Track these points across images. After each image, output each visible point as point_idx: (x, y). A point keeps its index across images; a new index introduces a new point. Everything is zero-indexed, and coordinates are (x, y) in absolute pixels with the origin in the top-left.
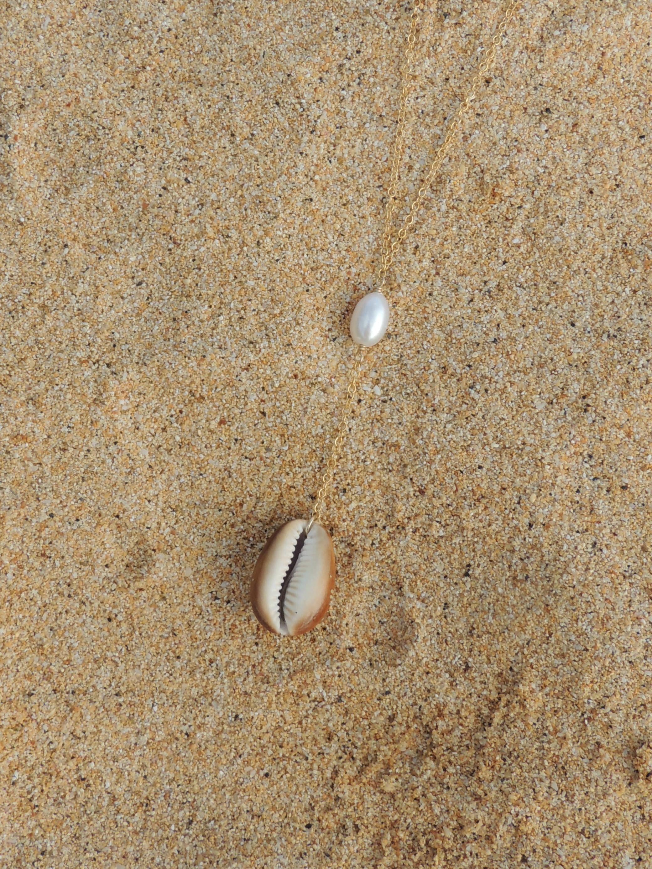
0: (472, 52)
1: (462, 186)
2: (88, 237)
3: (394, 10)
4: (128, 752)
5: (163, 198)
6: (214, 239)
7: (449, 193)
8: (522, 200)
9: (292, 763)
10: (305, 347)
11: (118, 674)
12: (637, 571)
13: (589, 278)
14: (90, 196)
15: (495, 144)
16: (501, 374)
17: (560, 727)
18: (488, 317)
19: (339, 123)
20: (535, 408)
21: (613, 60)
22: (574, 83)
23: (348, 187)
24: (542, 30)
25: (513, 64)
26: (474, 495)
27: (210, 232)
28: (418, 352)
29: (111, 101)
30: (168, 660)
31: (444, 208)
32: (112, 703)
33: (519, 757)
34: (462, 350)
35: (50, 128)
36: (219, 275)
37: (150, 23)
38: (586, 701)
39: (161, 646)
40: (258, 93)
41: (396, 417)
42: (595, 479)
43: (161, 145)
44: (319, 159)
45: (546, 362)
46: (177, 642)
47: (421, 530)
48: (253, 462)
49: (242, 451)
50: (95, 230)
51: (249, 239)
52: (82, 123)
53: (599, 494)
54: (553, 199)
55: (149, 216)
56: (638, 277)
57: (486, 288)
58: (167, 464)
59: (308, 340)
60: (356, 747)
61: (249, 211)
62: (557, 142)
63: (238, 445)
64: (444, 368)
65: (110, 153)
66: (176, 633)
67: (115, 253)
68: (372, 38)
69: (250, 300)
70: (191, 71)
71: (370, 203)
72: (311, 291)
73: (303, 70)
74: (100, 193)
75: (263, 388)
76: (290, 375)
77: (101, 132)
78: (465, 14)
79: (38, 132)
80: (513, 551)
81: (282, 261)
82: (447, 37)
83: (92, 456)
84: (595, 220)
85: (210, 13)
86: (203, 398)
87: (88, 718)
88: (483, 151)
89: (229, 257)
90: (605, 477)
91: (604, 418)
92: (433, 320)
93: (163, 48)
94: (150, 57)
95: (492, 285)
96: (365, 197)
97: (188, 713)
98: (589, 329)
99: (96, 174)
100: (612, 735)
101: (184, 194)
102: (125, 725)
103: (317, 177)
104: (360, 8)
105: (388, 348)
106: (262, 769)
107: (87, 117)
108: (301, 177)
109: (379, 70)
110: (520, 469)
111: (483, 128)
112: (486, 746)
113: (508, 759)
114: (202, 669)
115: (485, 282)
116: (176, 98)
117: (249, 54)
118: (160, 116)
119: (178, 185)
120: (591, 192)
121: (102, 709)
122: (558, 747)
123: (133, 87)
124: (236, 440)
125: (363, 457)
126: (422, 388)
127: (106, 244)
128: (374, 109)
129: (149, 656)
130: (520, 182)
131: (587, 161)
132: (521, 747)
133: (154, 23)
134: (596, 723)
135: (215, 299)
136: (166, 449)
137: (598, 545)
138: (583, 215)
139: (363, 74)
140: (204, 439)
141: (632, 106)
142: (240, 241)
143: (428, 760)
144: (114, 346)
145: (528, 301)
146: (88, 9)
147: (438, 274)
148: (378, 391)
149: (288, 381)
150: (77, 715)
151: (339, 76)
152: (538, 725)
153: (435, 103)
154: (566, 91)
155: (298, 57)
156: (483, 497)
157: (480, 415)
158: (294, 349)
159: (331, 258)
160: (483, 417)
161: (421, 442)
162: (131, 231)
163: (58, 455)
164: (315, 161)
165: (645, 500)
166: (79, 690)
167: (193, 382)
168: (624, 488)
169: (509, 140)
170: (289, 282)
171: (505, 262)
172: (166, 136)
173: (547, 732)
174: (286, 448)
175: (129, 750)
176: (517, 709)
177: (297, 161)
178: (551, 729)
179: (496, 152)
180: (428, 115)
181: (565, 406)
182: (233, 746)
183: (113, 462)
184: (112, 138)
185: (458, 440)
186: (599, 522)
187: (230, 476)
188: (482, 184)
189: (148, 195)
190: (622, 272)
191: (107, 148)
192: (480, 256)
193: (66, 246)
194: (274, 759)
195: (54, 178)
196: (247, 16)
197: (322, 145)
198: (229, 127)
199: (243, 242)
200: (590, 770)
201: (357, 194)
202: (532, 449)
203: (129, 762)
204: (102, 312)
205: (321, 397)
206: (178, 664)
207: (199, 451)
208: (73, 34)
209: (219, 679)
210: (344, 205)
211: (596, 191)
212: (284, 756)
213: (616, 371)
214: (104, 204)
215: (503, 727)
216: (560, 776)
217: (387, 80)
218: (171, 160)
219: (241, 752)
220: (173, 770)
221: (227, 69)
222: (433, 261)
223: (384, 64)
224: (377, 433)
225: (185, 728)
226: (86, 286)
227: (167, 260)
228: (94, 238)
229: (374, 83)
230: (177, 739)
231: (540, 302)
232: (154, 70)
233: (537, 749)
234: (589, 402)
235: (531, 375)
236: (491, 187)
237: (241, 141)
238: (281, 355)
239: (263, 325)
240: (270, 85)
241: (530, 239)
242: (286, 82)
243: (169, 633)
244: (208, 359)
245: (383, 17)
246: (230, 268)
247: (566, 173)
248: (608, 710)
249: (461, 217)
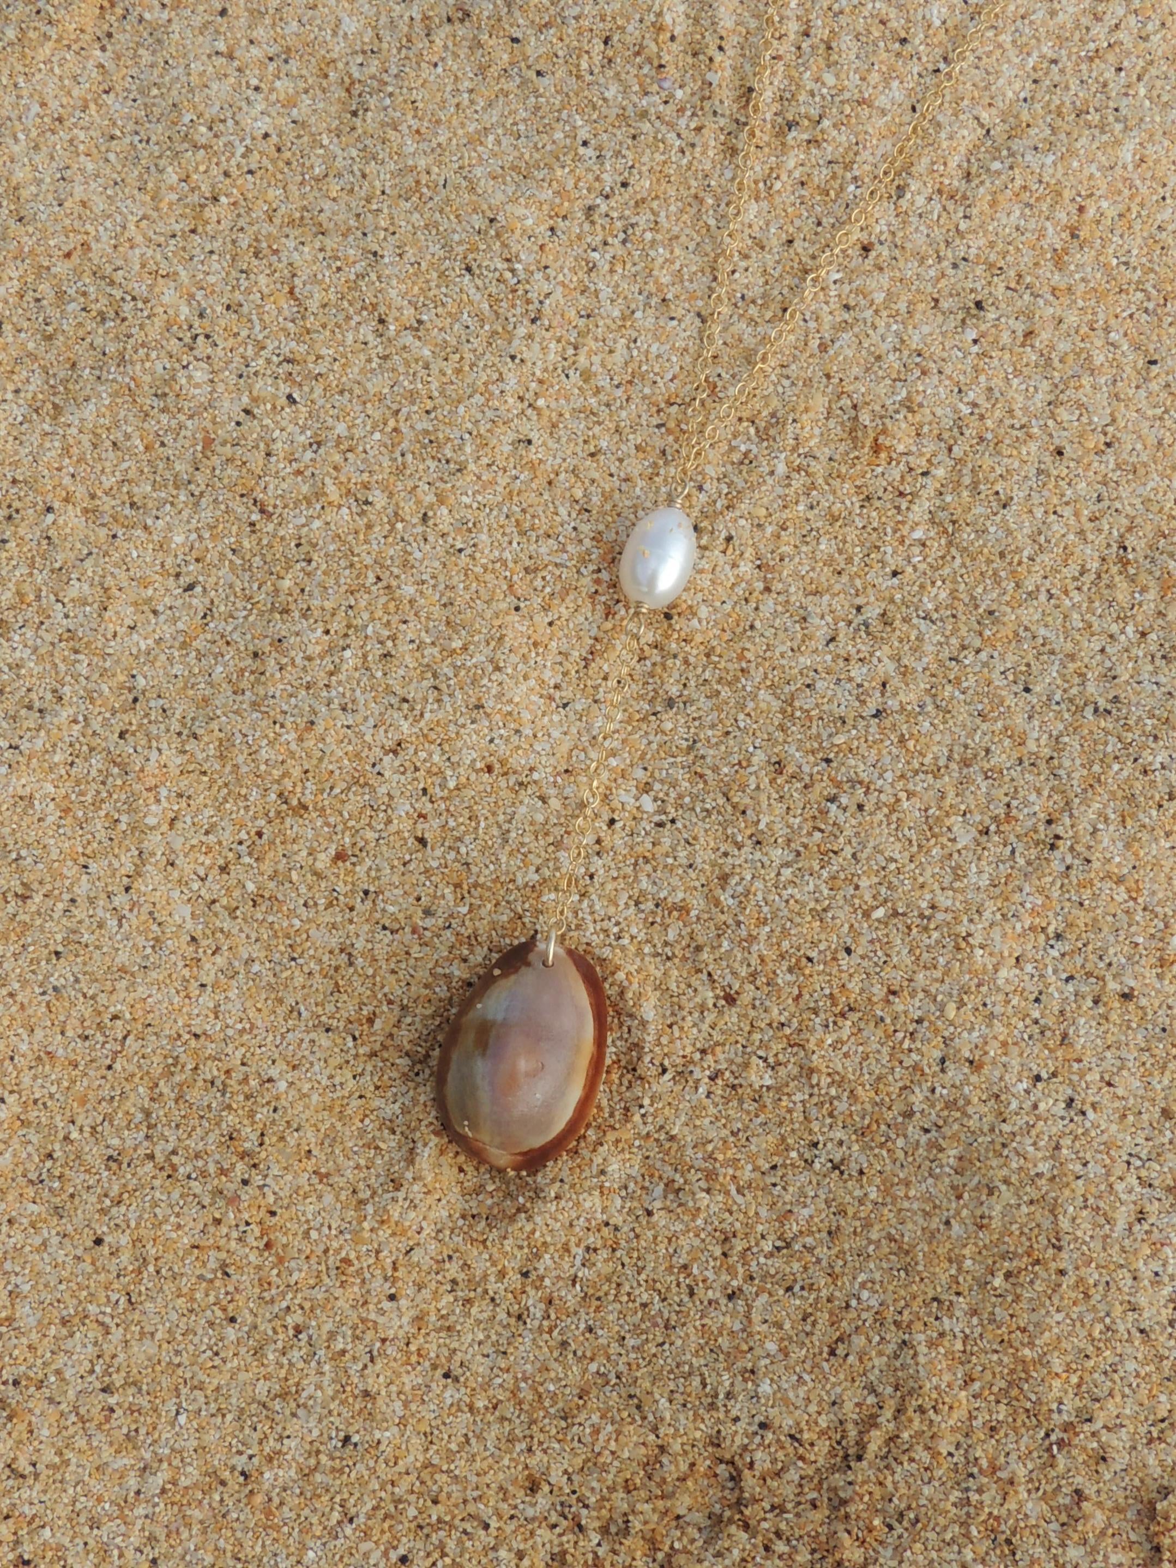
0: (837, 195)
1: (817, 431)
2: (93, 497)
3: (694, 114)
4: (121, 1509)
5: (244, 428)
6: (340, 506)
7: (792, 442)
8: (929, 461)
9: (455, 1535)
10: (510, 713)
11: (108, 1349)
12: (1153, 1156)
13: (1057, 607)
14: (102, 420)
15: (879, 358)
16: (889, 776)
17: (1002, 1459)
18: (865, 670)
19: (585, 308)
20: (954, 840)
21: (1098, 222)
22: (1027, 259)
23: (599, 423)
24: (969, 161)
25: (914, 219)
26: (834, 1004)
27: (333, 492)
28: (728, 733)
29: (150, 253)
30: (211, 1324)
31: (781, 469)
32: (94, 1405)
33: (917, 1521)
34: (814, 731)
35: (29, 297)
36: (347, 572)
37: (230, 122)
38: (1054, 1406)
39: (198, 1296)
40: (431, 250)
41: (682, 854)
42: (1070, 978)
43: (244, 333)
44: (546, 370)
45: (975, 756)
46: (231, 1289)
47: (727, 1074)
48: (396, 936)
49: (378, 915)
50: (107, 485)
51: (408, 508)
52: (92, 289)
53: (1079, 1007)
54: (987, 462)
55: (216, 460)
56: (1149, 608)
57: (860, 618)
58: (228, 935)
59: (517, 699)
60: (586, 1506)
61: (409, 457)
62: (996, 361)
63: (369, 904)
64: (779, 763)
65: (143, 345)
66: (231, 1271)
67: (146, 528)
68: (652, 160)
69: (405, 622)
70: (305, 208)
71: (641, 455)
72: (524, 611)
73: (520, 211)
74: (121, 416)
75: (425, 791)
76: (479, 765)
77: (128, 307)
78: (826, 123)
79: (6, 302)
80: (909, 1114)
81: (469, 551)
82: (791, 164)
83: (79, 913)
84: (1067, 504)
85: (345, 111)
86: (306, 808)
87: (45, 1432)
88: (856, 370)
89: (366, 542)
90: (1089, 974)
91: (1089, 861)
92: (758, 675)
93: (253, 166)
94: (228, 181)
95: (872, 613)
96: (631, 445)
97: (247, 1431)
98: (1057, 697)
99: (114, 380)
100: (1107, 1476)
101: (284, 423)
102: (118, 1452)
103: (541, 402)
104: (630, 108)
105: (668, 726)
106: (395, 1548)
107: (103, 278)
108: (511, 401)
109: (662, 219)
110: (925, 955)
111: (856, 330)
112: (852, 1499)
113: (896, 1525)
114: (280, 1345)
115: (859, 609)
116: (276, 252)
117: (418, 182)
118: (244, 284)
119: (274, 407)
120: (1060, 453)
121: (73, 1418)
122: (999, 1500)
123: (193, 231)
124: (366, 893)
125: (616, 930)
126: (735, 800)
127: (127, 511)
128: (651, 287)
129: (174, 1316)
130: (926, 429)
131: (1051, 397)
132: (923, 1501)
133: (237, 123)
134: (1075, 1452)
135: (337, 618)
136: (225, 908)
137: (1078, 1104)
138: (1045, 493)
139: (632, 226)
140: (303, 890)
141: (1133, 308)
142: (390, 511)
143: (733, 1529)
144: (135, 700)
145: (941, 644)
146: (112, 95)
147: (768, 589)
148: (648, 804)
149: (473, 777)
150: (23, 1427)
151: (587, 227)
152: (958, 1458)
153: (767, 283)
154: (1012, 273)
155: (510, 191)
156: (851, 1009)
157: (848, 851)
158: (488, 715)
159: (564, 551)
160: (854, 855)
161: (731, 901)
162: (177, 487)
163: (11, 909)
164: (538, 373)
165: (1168, 1021)
166: (29, 1378)
167: (286, 774)
168: (1126, 996)
169: (906, 353)
170: (482, 591)
171: (895, 574)
172: (254, 317)
173: (975, 1470)
174: (464, 910)
175: (124, 1504)
176: (916, 1424)
177: (504, 370)
178: (984, 1463)
179: (880, 373)
180: (753, 302)
181: (1012, 838)
182: (337, 1499)
183: (120, 926)
184: (149, 317)
185: (806, 898)
186: (1079, 1061)
187: (351, 964)
188: (853, 430)
189: (214, 423)
190: (1120, 597)
191: (139, 336)
192: (849, 561)
193: (49, 509)
194: (420, 1527)
195: (32, 388)
196: (415, 117)
197: (553, 345)
198: (374, 306)
199: (396, 514)
200: (1063, 1545)
201: (616, 438)
202: (949, 917)
203: (123, 1528)
204: (115, 635)
205: (537, 810)
206: (231, 1333)
207: (292, 913)
208: (82, 135)
209: (313, 1364)
210: (592, 455)
211: (1068, 451)
212: (439, 1520)
213: (1112, 773)
214: (128, 437)
215: (888, 1459)
216: (1002, 1556)
217: (677, 237)
218: (261, 362)
219: (353, 1511)
220: (212, 1547)
221: (375, 207)
222: (759, 567)
223: (673, 208)
224: (644, 884)
225: (240, 1462)
226: (86, 587)
227: (246, 544)
228: (105, 498)
229: (653, 241)
230: (223, 1483)
231: (964, 648)
232: (234, 204)
233: (954, 1505)
234: (1060, 830)
235: (947, 779)
236: (872, 435)
237: (398, 332)
238: (464, 726)
239: (430, 670)
240: (456, 237)
241: (945, 531)
242: (486, 232)
243: (214, 1271)
244: (319, 728)
245: (671, 125)
246: (368, 561)
247: (1013, 417)
248: (1098, 1425)
249: (813, 486)
